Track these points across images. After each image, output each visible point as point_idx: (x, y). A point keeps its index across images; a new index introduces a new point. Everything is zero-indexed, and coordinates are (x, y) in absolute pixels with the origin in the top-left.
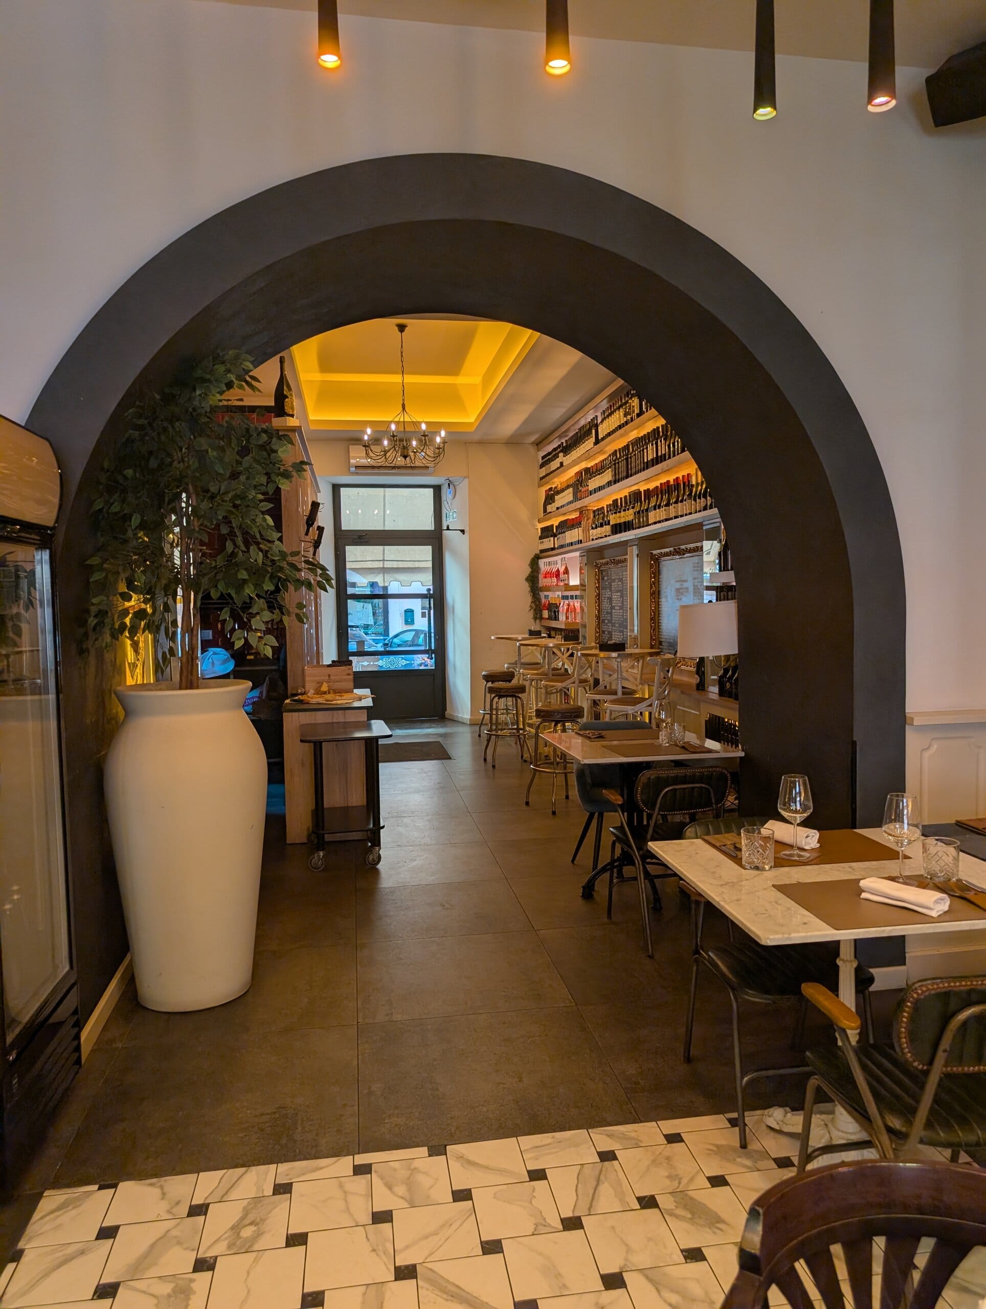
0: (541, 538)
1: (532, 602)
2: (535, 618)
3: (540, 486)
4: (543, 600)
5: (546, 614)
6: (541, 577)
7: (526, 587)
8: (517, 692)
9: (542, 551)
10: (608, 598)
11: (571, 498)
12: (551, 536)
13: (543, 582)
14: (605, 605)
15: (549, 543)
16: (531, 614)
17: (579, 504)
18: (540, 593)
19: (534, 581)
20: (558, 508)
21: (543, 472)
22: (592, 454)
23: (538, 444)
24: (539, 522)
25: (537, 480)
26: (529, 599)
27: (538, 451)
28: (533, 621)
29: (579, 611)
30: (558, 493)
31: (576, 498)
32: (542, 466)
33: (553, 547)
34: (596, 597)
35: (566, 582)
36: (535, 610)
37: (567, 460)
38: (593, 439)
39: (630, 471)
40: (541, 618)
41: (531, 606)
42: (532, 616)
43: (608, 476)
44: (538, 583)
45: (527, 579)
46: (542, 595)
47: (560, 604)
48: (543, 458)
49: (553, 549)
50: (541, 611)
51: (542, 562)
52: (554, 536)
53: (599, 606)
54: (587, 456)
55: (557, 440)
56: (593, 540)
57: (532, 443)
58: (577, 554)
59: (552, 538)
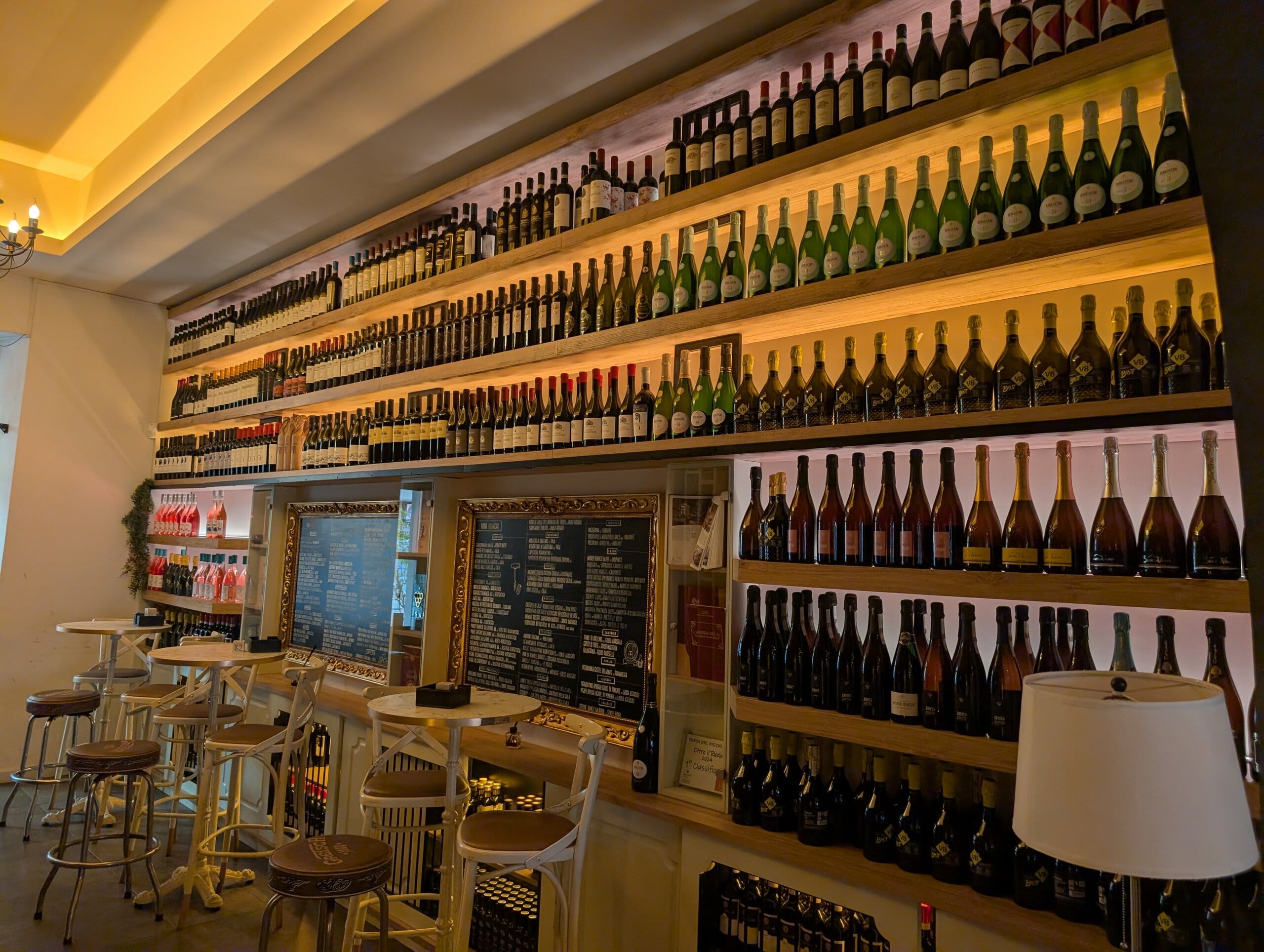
0: (158, 455)
1: (131, 560)
2: (134, 588)
3: (166, 372)
4: (152, 557)
5: (156, 581)
6: (152, 519)
7: (123, 534)
8: (141, 765)
9: (159, 477)
10: (316, 568)
11: (253, 393)
12: (189, 454)
13: (154, 526)
14: (307, 579)
15: (180, 464)
16: (128, 580)
17: (272, 406)
18: (149, 545)
19: (138, 524)
20: (211, 410)
21: (178, 350)
22: (323, 323)
23: (172, 308)
24: (160, 428)
25: (161, 363)
26: (124, 553)
27: (170, 317)
28: (128, 591)
29: (244, 585)
30: (214, 385)
31: (265, 394)
32: (174, 341)
33: (189, 471)
34: (287, 563)
35: (220, 533)
36: (136, 573)
37: (244, 333)
38: (328, 298)
39: (446, 352)
40: (146, 588)
41: (128, 567)
42: (129, 584)
43: (372, 358)
44: (146, 528)
45: (126, 521)
46: (152, 548)
47: (195, 568)
48: (177, 330)
49: (188, 475)
50: (146, 576)
51: (156, 496)
52: (194, 453)
53: (291, 579)
54: (310, 326)
55: (216, 303)
56: (304, 468)
57: (160, 304)
58: (251, 487)
59: (189, 458)
